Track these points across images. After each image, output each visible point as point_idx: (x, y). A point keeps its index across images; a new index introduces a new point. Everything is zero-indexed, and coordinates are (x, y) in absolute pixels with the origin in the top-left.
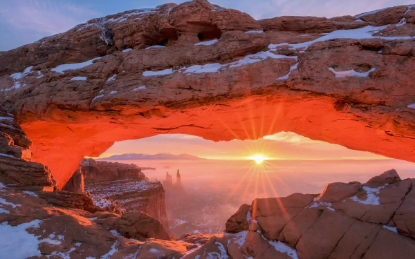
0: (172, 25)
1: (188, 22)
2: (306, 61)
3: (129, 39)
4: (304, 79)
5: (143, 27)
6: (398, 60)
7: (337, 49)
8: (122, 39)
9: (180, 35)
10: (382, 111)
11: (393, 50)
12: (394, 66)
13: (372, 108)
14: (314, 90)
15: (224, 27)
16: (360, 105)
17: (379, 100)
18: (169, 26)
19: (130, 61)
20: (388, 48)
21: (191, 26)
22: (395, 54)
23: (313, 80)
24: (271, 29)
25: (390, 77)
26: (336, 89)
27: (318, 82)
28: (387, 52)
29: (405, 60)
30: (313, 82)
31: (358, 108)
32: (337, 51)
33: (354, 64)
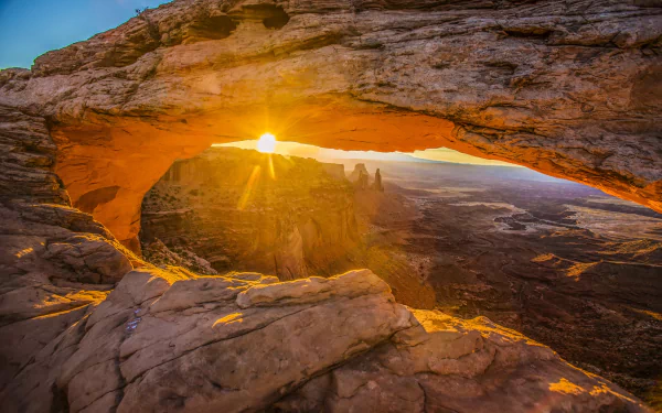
0: (223, 11)
1: (243, 7)
2: (391, 57)
3: (175, 32)
4: (381, 85)
5: (189, 17)
6: (579, 55)
7: (456, 38)
8: (168, 32)
9: (238, 23)
10: (526, 144)
11: (572, 37)
12: (568, 65)
13: (506, 137)
14: (393, 103)
15: (291, 10)
16: (483, 131)
17: (520, 124)
18: (219, 13)
19: (170, 59)
20: (561, 33)
21: (246, 11)
22: (577, 44)
23: (395, 87)
24: (367, 8)
25: (554, 86)
26: (429, 103)
27: (402, 90)
28: (557, 41)
29: (596, 54)
30: (393, 90)
31: (480, 134)
32: (454, 42)
33: (481, 62)
